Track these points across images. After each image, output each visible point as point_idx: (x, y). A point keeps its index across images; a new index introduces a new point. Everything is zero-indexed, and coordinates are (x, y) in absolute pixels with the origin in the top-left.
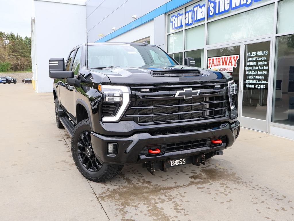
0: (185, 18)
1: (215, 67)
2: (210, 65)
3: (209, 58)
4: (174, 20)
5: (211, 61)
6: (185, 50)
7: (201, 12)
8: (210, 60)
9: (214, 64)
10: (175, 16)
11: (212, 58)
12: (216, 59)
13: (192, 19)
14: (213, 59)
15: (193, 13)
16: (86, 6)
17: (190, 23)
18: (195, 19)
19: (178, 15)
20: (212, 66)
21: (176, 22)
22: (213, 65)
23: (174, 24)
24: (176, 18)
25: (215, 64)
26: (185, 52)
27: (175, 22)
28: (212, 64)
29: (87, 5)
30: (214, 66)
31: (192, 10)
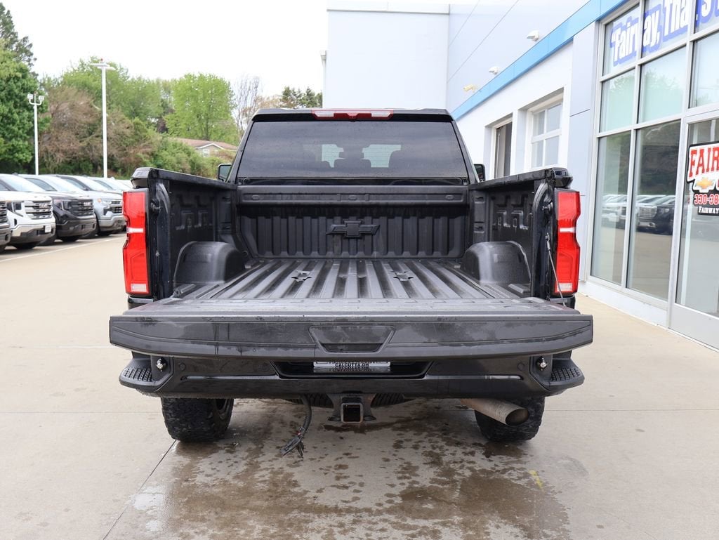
0: (644, 31)
1: (706, 175)
2: (694, 169)
3: (692, 148)
4: (619, 39)
5: (696, 158)
6: (637, 123)
7: (682, 10)
8: (694, 152)
9: (702, 165)
10: (620, 25)
11: (698, 148)
12: (709, 150)
13: (659, 33)
14: (702, 151)
15: (662, 14)
16: (449, 14)
17: (653, 44)
18: (666, 33)
19: (629, 24)
20: (697, 173)
21: (623, 45)
22: (701, 169)
23: (619, 48)
24: (624, 32)
25: (706, 167)
26: (637, 130)
27: (620, 44)
28: (699, 165)
29: (451, 12)
30: (703, 171)
31: (660, 5)
